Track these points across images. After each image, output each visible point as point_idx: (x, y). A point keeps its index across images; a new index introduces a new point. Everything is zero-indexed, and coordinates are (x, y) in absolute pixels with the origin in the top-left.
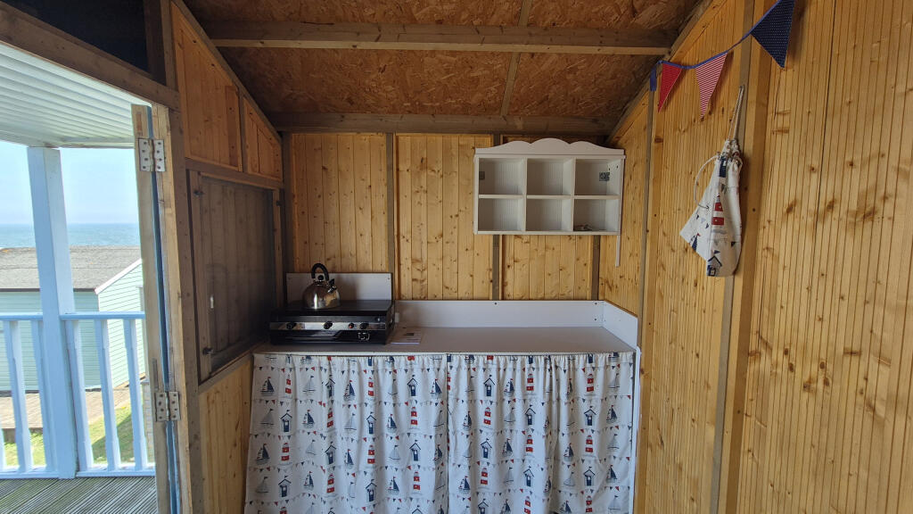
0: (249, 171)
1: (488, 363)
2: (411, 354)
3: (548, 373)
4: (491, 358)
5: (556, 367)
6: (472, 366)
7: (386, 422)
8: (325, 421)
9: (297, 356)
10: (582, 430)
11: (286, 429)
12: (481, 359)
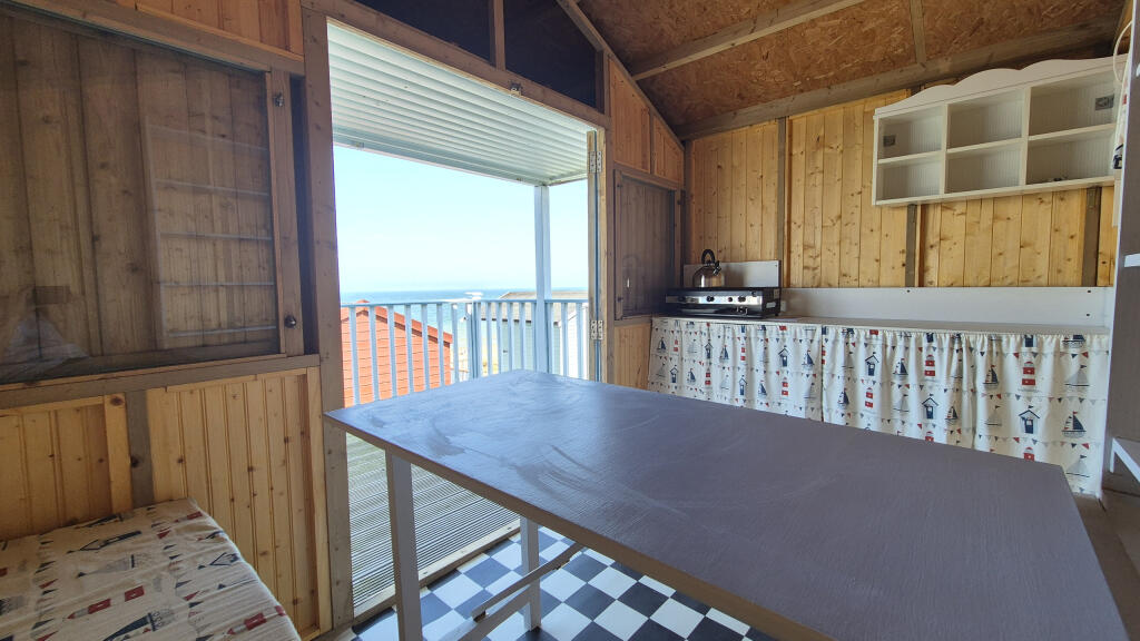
0: (656, 173)
1: (871, 338)
2: (784, 324)
3: (956, 355)
4: (876, 333)
5: (971, 349)
6: (851, 340)
7: (757, 389)
8: (704, 378)
9: (684, 321)
10: (1017, 439)
11: (674, 381)
12: (862, 334)
